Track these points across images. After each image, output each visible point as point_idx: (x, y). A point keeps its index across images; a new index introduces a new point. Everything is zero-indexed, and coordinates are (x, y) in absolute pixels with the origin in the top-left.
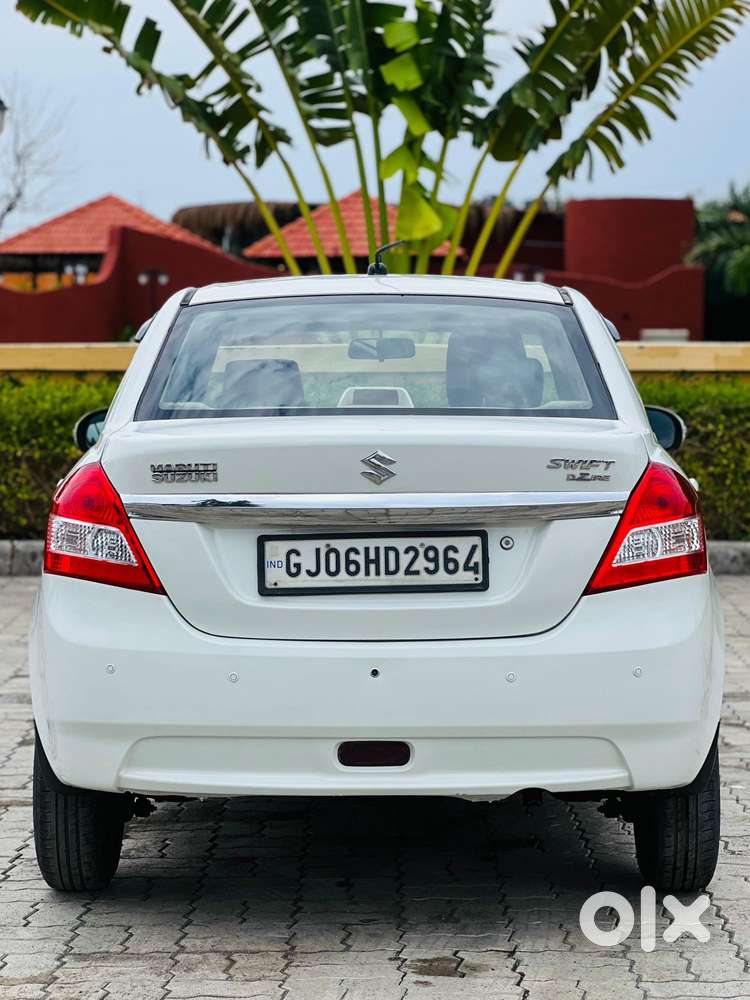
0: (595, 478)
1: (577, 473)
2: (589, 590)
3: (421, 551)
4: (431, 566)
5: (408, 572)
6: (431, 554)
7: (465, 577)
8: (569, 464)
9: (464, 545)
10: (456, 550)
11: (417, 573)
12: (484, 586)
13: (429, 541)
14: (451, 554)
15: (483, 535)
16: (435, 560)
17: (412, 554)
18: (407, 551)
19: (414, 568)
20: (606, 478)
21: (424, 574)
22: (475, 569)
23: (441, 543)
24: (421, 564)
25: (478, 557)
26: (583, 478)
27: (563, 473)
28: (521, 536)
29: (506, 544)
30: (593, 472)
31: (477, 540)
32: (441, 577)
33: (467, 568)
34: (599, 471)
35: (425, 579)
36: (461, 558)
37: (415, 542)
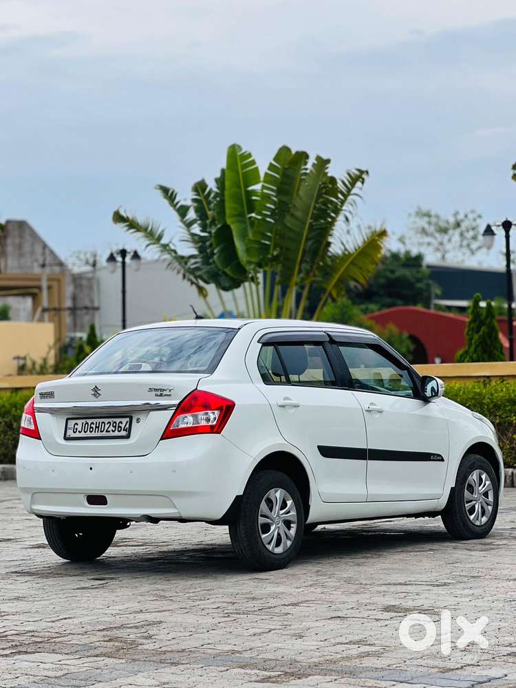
0: (165, 395)
1: (159, 393)
2: (162, 438)
3: (112, 423)
4: (114, 429)
5: (107, 431)
6: (114, 425)
7: (123, 433)
8: (156, 390)
9: (124, 421)
10: (122, 423)
11: (109, 431)
12: (128, 437)
13: (115, 420)
14: (120, 425)
15: (131, 418)
16: (115, 427)
18: (108, 423)
20: (170, 395)
21: (111, 432)
22: (126, 430)
23: (118, 420)
24: (111, 428)
25: (127, 426)
26: (161, 395)
28: (141, 417)
29: (138, 421)
30: (164, 393)
31: (128, 419)
32: (117, 434)
33: (124, 430)
34: (167, 393)
35: (112, 434)
36: (123, 426)
37: (110, 420)
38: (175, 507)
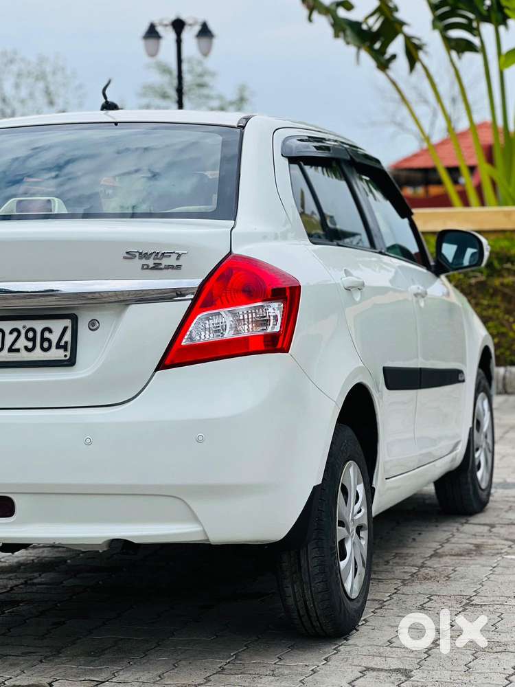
0: (167, 267)
1: (151, 262)
2: (162, 365)
3: (23, 332)
4: (30, 345)
5: (11, 350)
6: (31, 335)
7: (56, 354)
8: (144, 256)
9: (57, 326)
10: (50, 331)
11: (18, 350)
12: (71, 362)
13: (30, 324)
14: (47, 335)
15: (75, 320)
16: (33, 340)
17: (15, 334)
18: (11, 333)
19: (16, 346)
20: (178, 267)
21: (23, 351)
22: (65, 348)
23: (39, 325)
24: (22, 343)
25: (68, 337)
26: (156, 267)
27: (138, 263)
28: (103, 317)
29: (93, 325)
30: (165, 262)
31: (68, 323)
32: (38, 355)
33: (58, 347)
34: (172, 261)
35: (24, 356)
36: (54, 338)
37: (19, 324)
38: (195, 519)
